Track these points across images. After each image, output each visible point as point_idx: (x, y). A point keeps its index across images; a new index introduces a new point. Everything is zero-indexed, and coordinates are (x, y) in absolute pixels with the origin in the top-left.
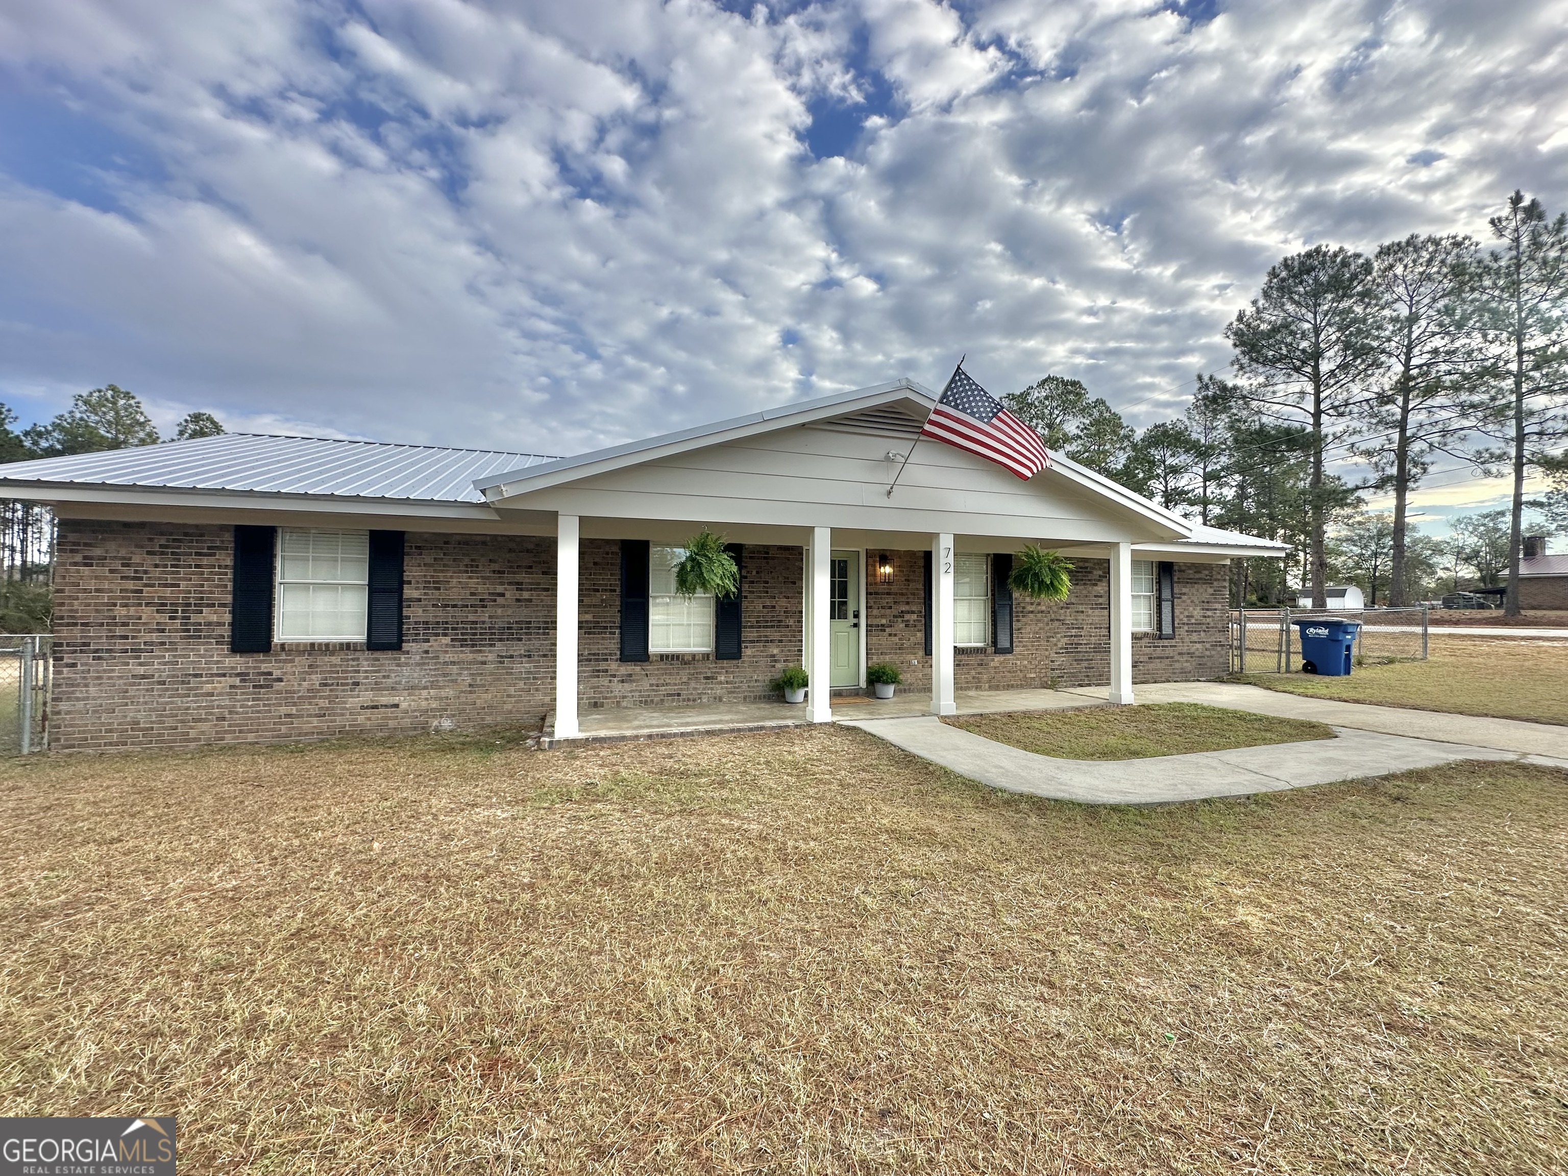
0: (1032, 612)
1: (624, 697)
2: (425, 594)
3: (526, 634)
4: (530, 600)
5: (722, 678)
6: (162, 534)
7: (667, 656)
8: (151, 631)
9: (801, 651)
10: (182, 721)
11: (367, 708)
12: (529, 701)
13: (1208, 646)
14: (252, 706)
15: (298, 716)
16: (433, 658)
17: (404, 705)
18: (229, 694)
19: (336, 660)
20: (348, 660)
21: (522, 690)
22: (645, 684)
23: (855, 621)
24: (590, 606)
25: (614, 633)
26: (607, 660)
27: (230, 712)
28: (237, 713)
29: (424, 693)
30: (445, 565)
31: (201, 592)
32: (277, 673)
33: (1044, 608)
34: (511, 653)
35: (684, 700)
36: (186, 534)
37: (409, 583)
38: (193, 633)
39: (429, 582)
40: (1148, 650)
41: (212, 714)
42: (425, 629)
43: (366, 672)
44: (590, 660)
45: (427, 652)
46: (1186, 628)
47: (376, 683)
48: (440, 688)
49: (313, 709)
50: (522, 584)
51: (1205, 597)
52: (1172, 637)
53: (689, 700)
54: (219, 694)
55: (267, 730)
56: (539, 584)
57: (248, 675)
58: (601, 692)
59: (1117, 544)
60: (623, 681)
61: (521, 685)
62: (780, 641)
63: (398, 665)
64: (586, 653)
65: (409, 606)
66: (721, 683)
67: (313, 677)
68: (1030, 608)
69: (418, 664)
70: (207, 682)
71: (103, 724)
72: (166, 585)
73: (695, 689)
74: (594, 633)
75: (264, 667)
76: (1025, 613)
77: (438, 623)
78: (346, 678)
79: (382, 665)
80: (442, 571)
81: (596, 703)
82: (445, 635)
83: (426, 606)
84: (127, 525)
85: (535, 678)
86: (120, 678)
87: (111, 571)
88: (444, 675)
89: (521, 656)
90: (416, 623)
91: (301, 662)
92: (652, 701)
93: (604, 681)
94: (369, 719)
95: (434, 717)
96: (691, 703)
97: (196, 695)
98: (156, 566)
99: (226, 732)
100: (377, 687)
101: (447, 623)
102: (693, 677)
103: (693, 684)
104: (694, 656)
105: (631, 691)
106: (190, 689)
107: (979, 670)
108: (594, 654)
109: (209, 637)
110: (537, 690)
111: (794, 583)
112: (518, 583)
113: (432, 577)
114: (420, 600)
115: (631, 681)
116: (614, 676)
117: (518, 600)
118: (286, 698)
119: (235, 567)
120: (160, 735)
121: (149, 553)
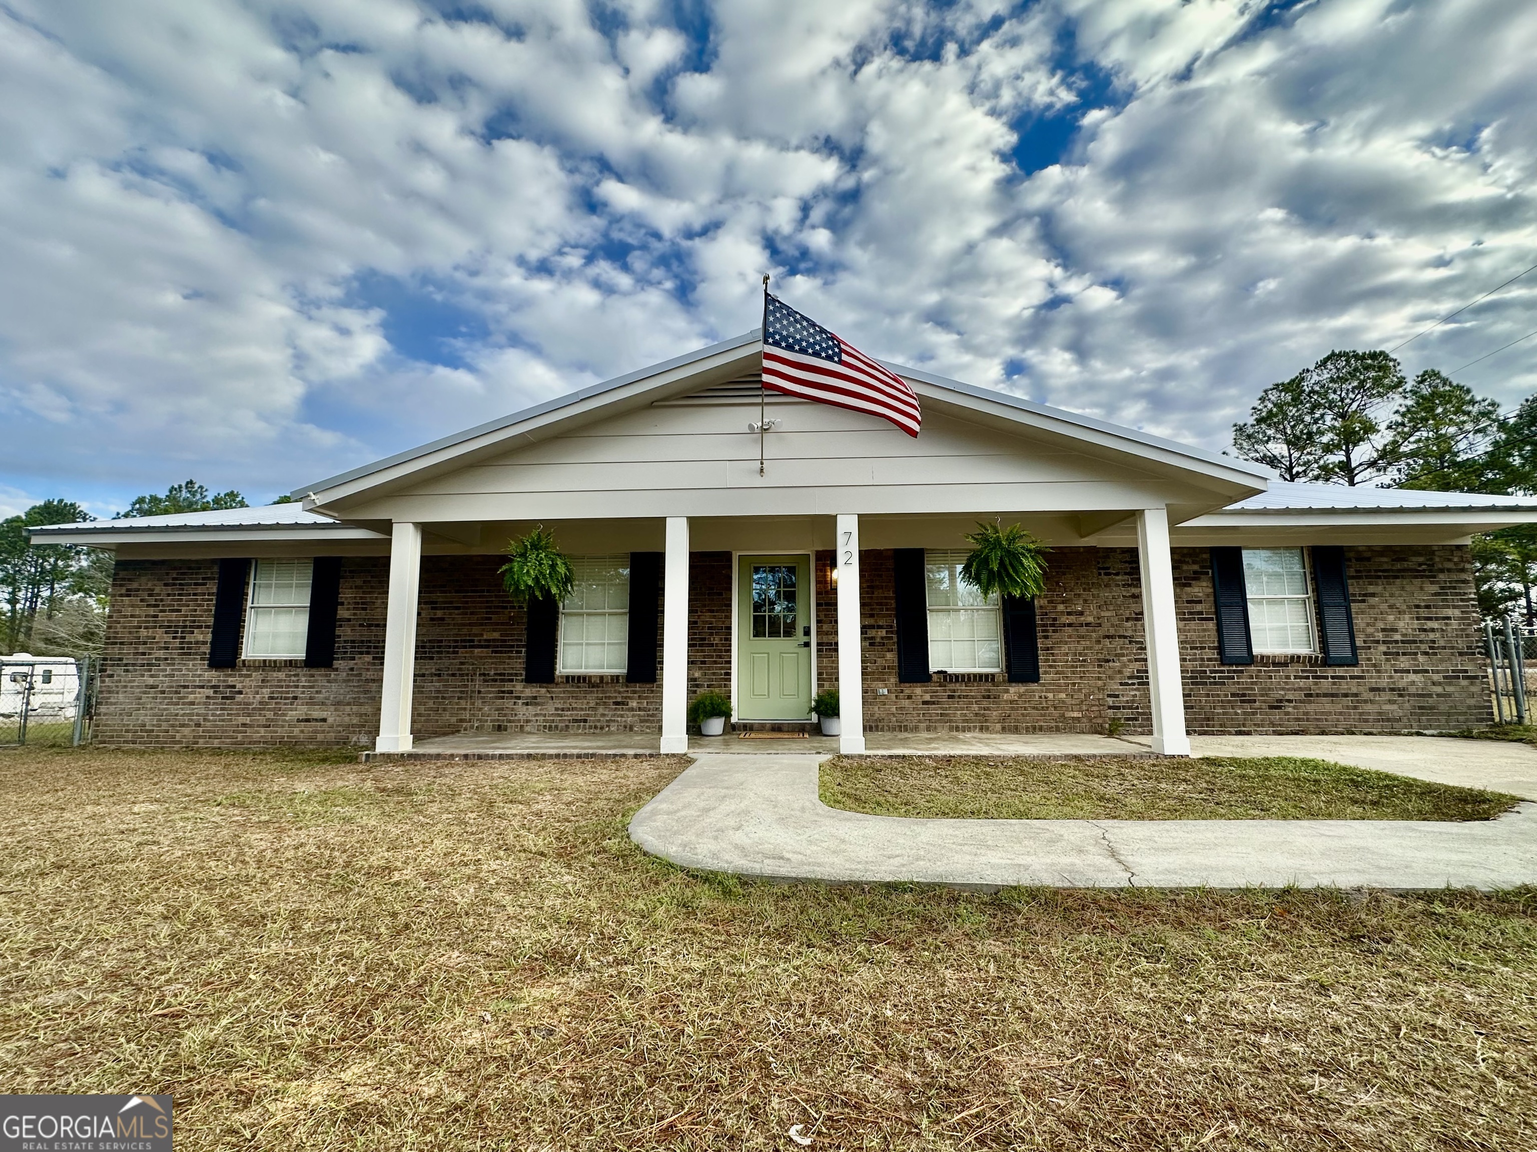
0: (1070, 625)
1: (528, 721)
2: (355, 614)
3: (438, 652)
4: (442, 619)
5: (634, 704)
6: (175, 569)
7: (573, 677)
8: (160, 649)
9: (729, 674)
10: (173, 726)
11: (302, 721)
12: (437, 721)
13: (1436, 677)
14: (219, 715)
15: (251, 726)
16: (356, 675)
17: (330, 720)
18: (205, 703)
19: (281, 675)
20: (290, 676)
21: (431, 709)
22: (550, 708)
23: (806, 639)
24: (497, 624)
25: (520, 652)
26: (512, 680)
27: (205, 720)
28: (209, 721)
29: (348, 708)
30: (372, 587)
31: (194, 616)
32: (239, 686)
33: (1090, 619)
34: (423, 671)
35: (590, 727)
36: (189, 568)
37: (342, 604)
38: (186, 651)
39: (358, 603)
40: (1302, 683)
41: (192, 720)
42: (352, 647)
43: (303, 687)
44: (496, 680)
45: (352, 669)
46: (1383, 648)
47: (311, 698)
48: (361, 704)
49: (262, 720)
50: (436, 603)
51: (1422, 598)
52: (1353, 662)
53: (596, 727)
54: (199, 704)
55: (226, 737)
56: (451, 602)
57: (219, 687)
58: (505, 715)
59: (1142, 512)
60: (527, 704)
61: (431, 704)
62: (703, 662)
63: (329, 681)
64: (492, 672)
65: (341, 626)
66: (632, 709)
67: (264, 690)
68: (1065, 619)
69: (345, 681)
70: (191, 693)
71: (124, 725)
72: (173, 611)
73: (603, 715)
74: (501, 652)
75: (231, 681)
76: (1056, 626)
77: (362, 642)
78: (288, 692)
79: (316, 681)
80: (370, 593)
81: (499, 726)
82: (368, 653)
83: (354, 626)
84: (154, 563)
85: (443, 698)
86: (138, 687)
87: (142, 601)
88: (366, 692)
89: (432, 675)
90: (345, 642)
91: (257, 675)
92: (556, 727)
93: (509, 703)
94: (302, 732)
95: (354, 732)
96: (598, 731)
97: (184, 704)
98: (169, 595)
99: (200, 737)
100: (311, 702)
101: (370, 642)
102: (601, 702)
103: (601, 710)
104: (602, 678)
105: (536, 715)
106: (180, 698)
107: (985, 704)
108: (500, 674)
109: (196, 654)
110: (445, 709)
111: (721, 594)
112: (432, 603)
113: (361, 598)
114: (349, 620)
115: (537, 704)
116: (519, 698)
117: (432, 619)
118: (243, 709)
119: (218, 594)
120: (158, 736)
121: (166, 585)
